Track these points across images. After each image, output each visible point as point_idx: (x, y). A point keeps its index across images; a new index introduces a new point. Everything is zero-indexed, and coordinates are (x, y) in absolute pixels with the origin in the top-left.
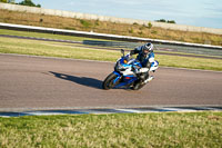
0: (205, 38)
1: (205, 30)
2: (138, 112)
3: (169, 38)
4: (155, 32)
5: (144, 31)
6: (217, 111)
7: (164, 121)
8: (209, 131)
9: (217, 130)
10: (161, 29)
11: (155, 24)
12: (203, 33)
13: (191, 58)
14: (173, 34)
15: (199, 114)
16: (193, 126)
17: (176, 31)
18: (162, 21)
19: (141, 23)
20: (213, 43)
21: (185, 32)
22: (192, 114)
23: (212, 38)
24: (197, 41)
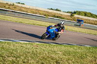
0: (37, 12)
2: (3, 41)
3: (21, 10)
4: (15, 8)
5: (11, 7)
6: (38, 43)
7: (14, 46)
8: (33, 51)
9: (36, 51)
10: (18, 6)
11: (16, 4)
12: (37, 10)
13: (29, 20)
14: (23, 9)
15: (29, 44)
16: (26, 49)
17: (25, 8)
18: (19, 3)
19: (9, 3)
20: (40, 14)
21: (29, 9)
22: (26, 44)
23: (40, 12)
24: (33, 13)
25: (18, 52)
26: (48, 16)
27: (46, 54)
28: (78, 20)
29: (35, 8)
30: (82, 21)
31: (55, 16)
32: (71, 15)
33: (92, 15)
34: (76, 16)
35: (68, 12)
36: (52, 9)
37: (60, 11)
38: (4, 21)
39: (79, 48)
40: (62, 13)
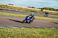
1: (21, 7)
2: (3, 28)
5: (5, 7)
6: (24, 28)
7: (10, 30)
8: (22, 33)
10: (9, 6)
11: (8, 5)
12: (21, 8)
13: (17, 14)
14: (12, 8)
15: (19, 29)
17: (13, 7)
18: (10, 4)
19: (4, 5)
20: (23, 10)
21: (16, 7)
22: (17, 29)
23: (23, 9)
24: (19, 10)
25: (13, 33)
26: (28, 11)
27: (29, 34)
28: (46, 13)
29: (19, 7)
30: (48, 13)
31: (32, 11)
32: (41, 10)
33: (54, 10)
34: (44, 10)
35: (39, 9)
36: (29, 7)
37: (34, 8)
38: (2, 16)
39: (48, 30)
40: (36, 9)
